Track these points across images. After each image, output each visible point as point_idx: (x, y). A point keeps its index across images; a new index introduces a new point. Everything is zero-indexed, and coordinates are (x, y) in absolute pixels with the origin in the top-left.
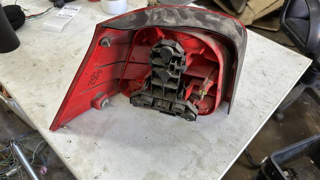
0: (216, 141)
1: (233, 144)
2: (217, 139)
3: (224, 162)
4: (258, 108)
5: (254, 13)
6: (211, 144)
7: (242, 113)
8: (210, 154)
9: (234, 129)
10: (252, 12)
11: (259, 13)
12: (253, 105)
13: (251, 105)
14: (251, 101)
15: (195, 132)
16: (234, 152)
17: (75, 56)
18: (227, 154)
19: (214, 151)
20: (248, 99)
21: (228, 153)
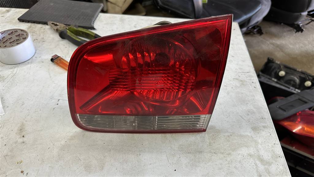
0: (252, 132)
1: (264, 124)
2: (251, 129)
3: (275, 144)
4: (246, 81)
5: (118, 6)
6: (252, 136)
7: (242, 93)
8: (260, 146)
9: (252, 111)
10: (116, 6)
11: (123, 5)
12: (241, 81)
13: (241, 83)
14: (237, 79)
15: (231, 135)
16: (271, 131)
17: (25, 139)
18: (269, 136)
19: (260, 141)
20: (233, 79)
21: (269, 134)
